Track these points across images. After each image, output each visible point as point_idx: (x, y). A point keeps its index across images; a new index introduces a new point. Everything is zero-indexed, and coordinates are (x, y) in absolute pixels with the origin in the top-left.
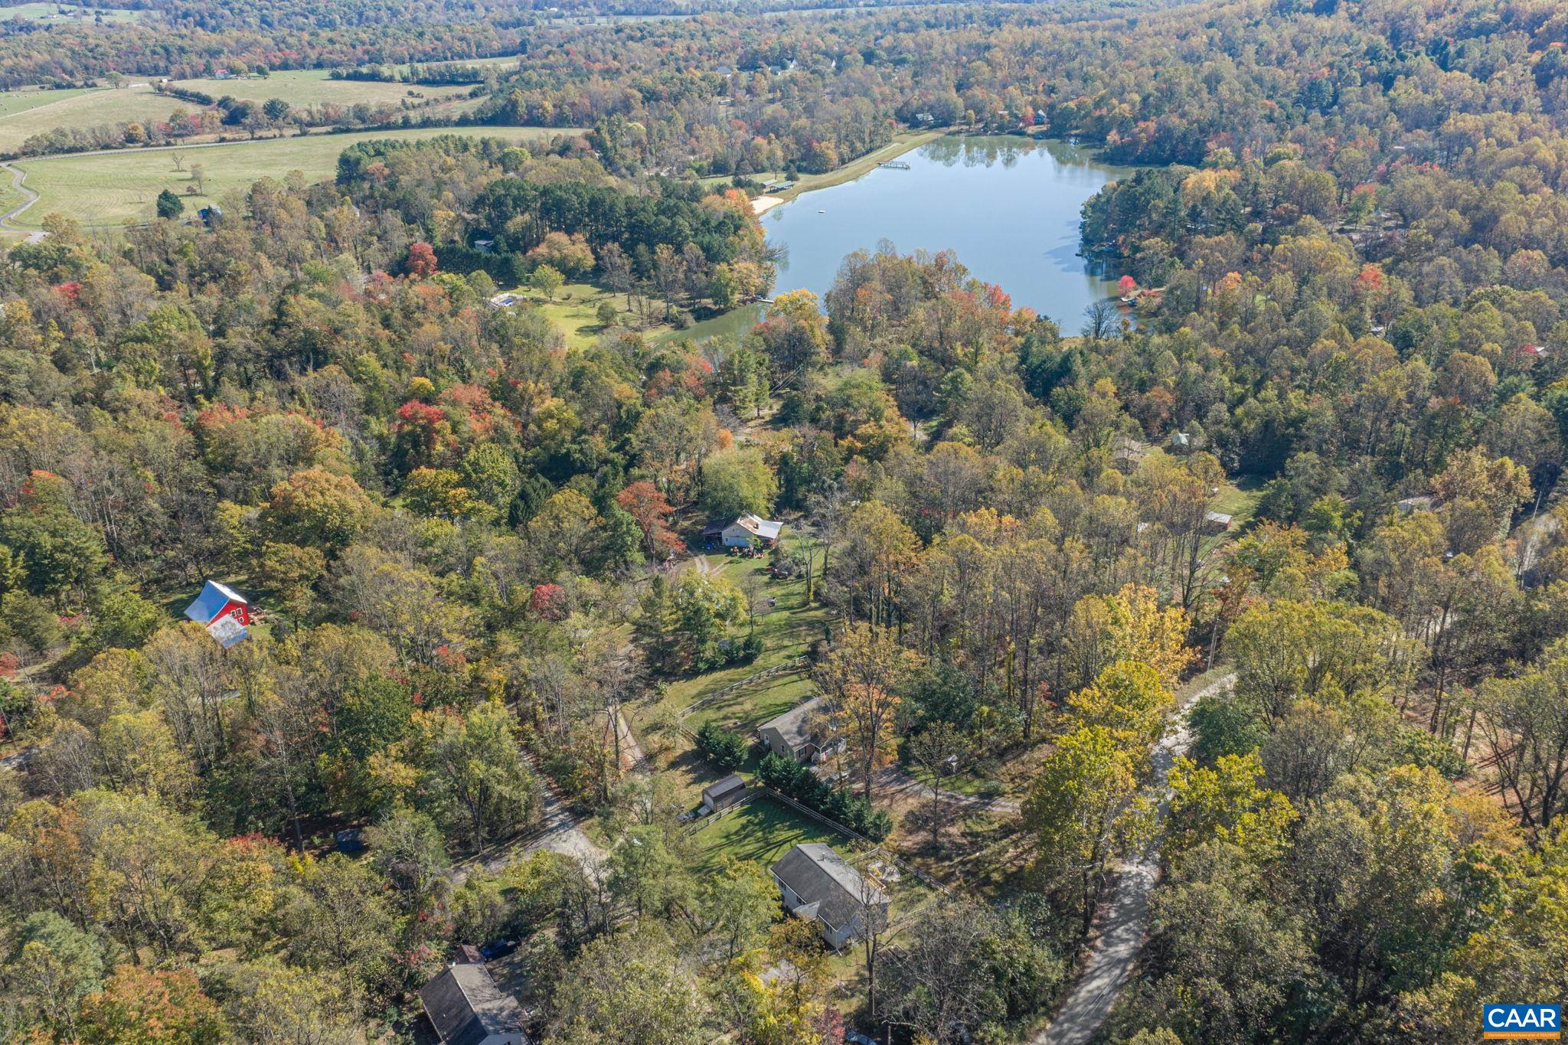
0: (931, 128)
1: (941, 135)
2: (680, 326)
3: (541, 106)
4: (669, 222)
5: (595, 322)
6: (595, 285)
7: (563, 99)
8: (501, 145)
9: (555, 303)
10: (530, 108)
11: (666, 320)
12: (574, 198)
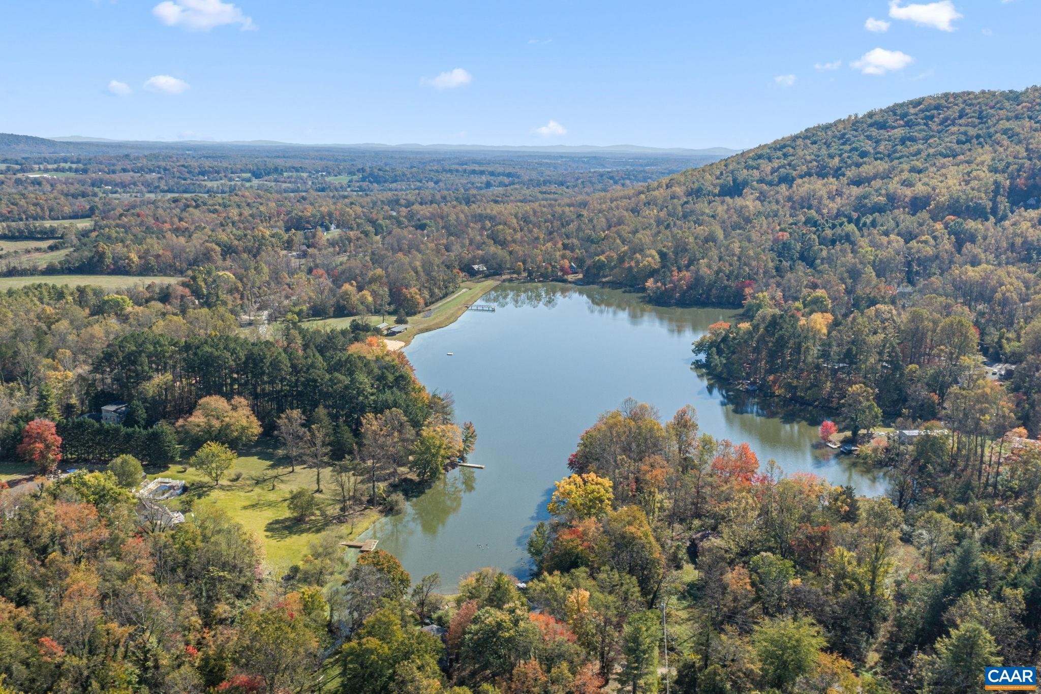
0: (487, 276)
1: (498, 282)
2: (390, 510)
3: (128, 258)
4: (347, 381)
5: (286, 513)
6: (263, 456)
7: (147, 252)
8: (97, 293)
9: (222, 488)
10: (116, 259)
11: (371, 502)
12: (228, 354)
